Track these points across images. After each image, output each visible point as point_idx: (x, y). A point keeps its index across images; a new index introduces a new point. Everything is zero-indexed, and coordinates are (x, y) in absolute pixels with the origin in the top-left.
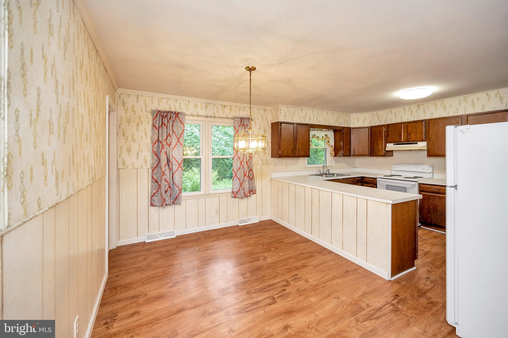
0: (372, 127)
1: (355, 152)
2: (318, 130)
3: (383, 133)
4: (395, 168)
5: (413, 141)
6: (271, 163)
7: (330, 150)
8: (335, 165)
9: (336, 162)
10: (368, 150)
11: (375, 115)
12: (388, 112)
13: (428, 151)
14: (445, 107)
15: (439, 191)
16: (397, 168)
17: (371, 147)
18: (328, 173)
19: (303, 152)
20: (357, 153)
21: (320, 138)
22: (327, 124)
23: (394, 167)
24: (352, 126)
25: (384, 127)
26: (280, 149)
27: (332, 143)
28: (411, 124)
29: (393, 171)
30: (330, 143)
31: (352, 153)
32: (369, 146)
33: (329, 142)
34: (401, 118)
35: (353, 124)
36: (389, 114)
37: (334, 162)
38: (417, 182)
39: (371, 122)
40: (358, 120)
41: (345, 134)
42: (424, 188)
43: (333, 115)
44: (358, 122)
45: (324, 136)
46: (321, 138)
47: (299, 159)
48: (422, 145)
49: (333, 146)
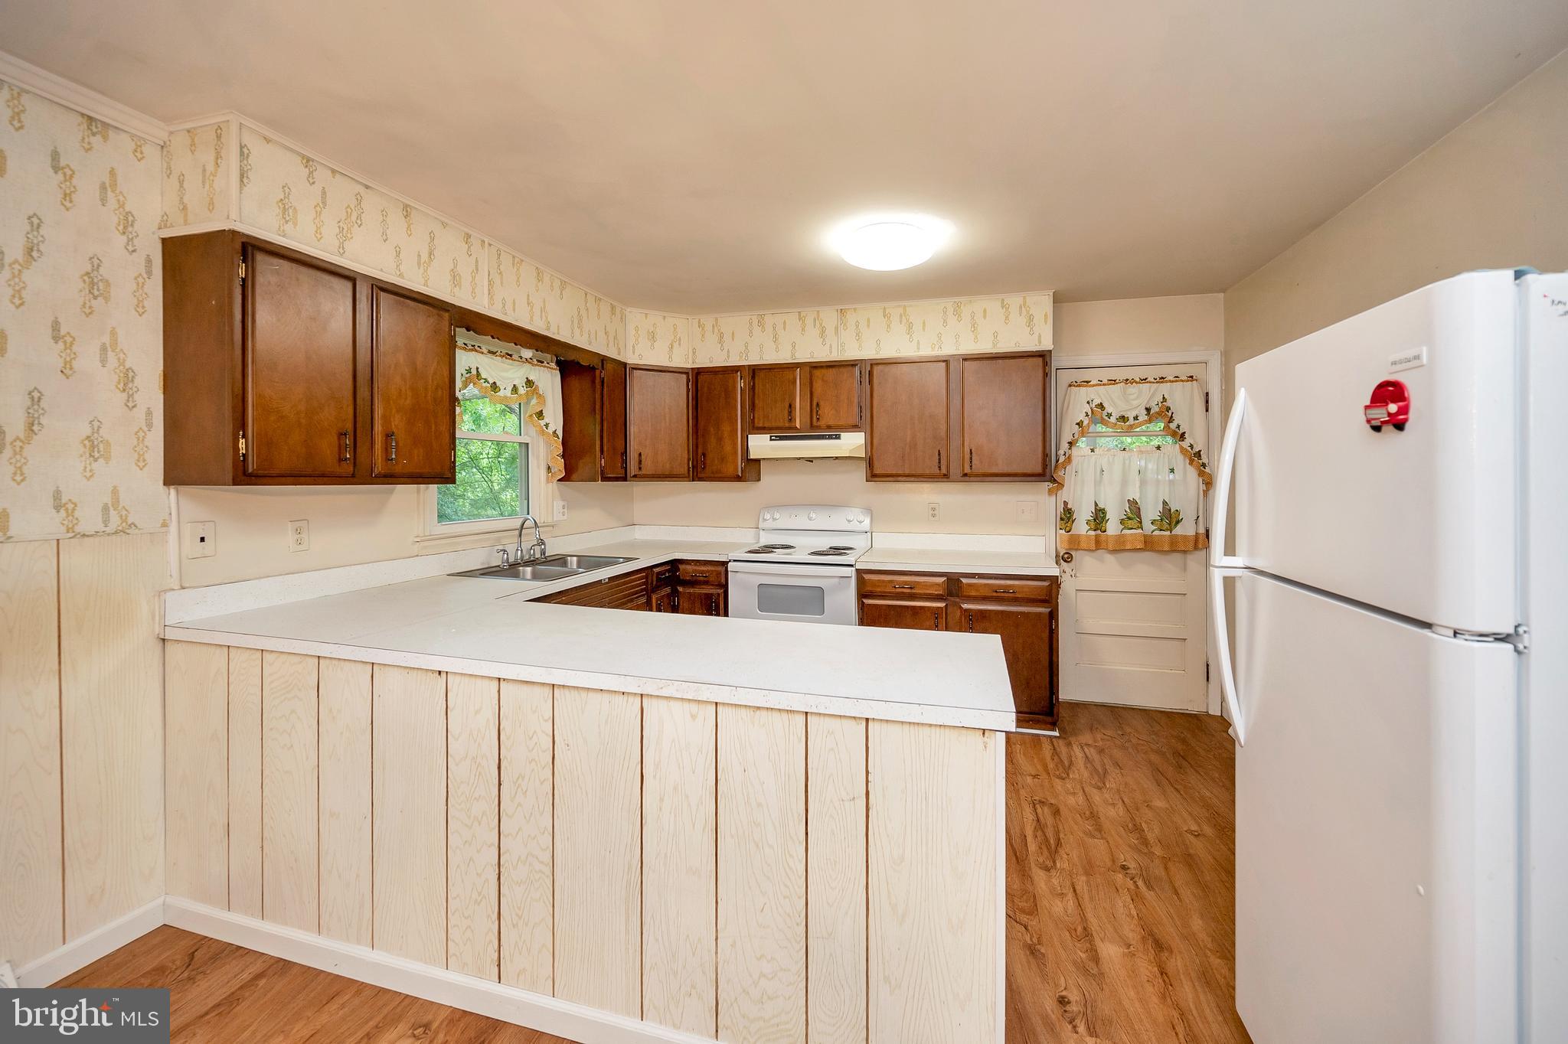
0: (698, 373)
1: (643, 461)
2: (493, 353)
3: (736, 394)
4: (770, 520)
5: (829, 427)
6: (165, 525)
7: (545, 454)
8: (565, 517)
9: (570, 505)
10: (686, 457)
11: (708, 327)
12: (751, 324)
13: (870, 462)
14: (910, 326)
15: (913, 591)
16: (774, 519)
17: (697, 447)
18: (538, 555)
19: (416, 452)
20: (648, 467)
21: (501, 393)
22: (537, 326)
23: (768, 516)
24: (631, 359)
25: (739, 373)
26: (243, 426)
27: (554, 418)
28: (824, 371)
29: (761, 532)
30: (546, 420)
31: (633, 468)
32: (688, 440)
33: (540, 414)
34: (794, 347)
35: (634, 352)
36: (757, 330)
37: (561, 503)
38: (852, 566)
39: (694, 353)
40: (652, 337)
41: (608, 386)
42: (874, 583)
43: (561, 294)
44: (652, 345)
45: (520, 383)
46: (505, 392)
47: (391, 492)
48: (852, 442)
49: (560, 433)
